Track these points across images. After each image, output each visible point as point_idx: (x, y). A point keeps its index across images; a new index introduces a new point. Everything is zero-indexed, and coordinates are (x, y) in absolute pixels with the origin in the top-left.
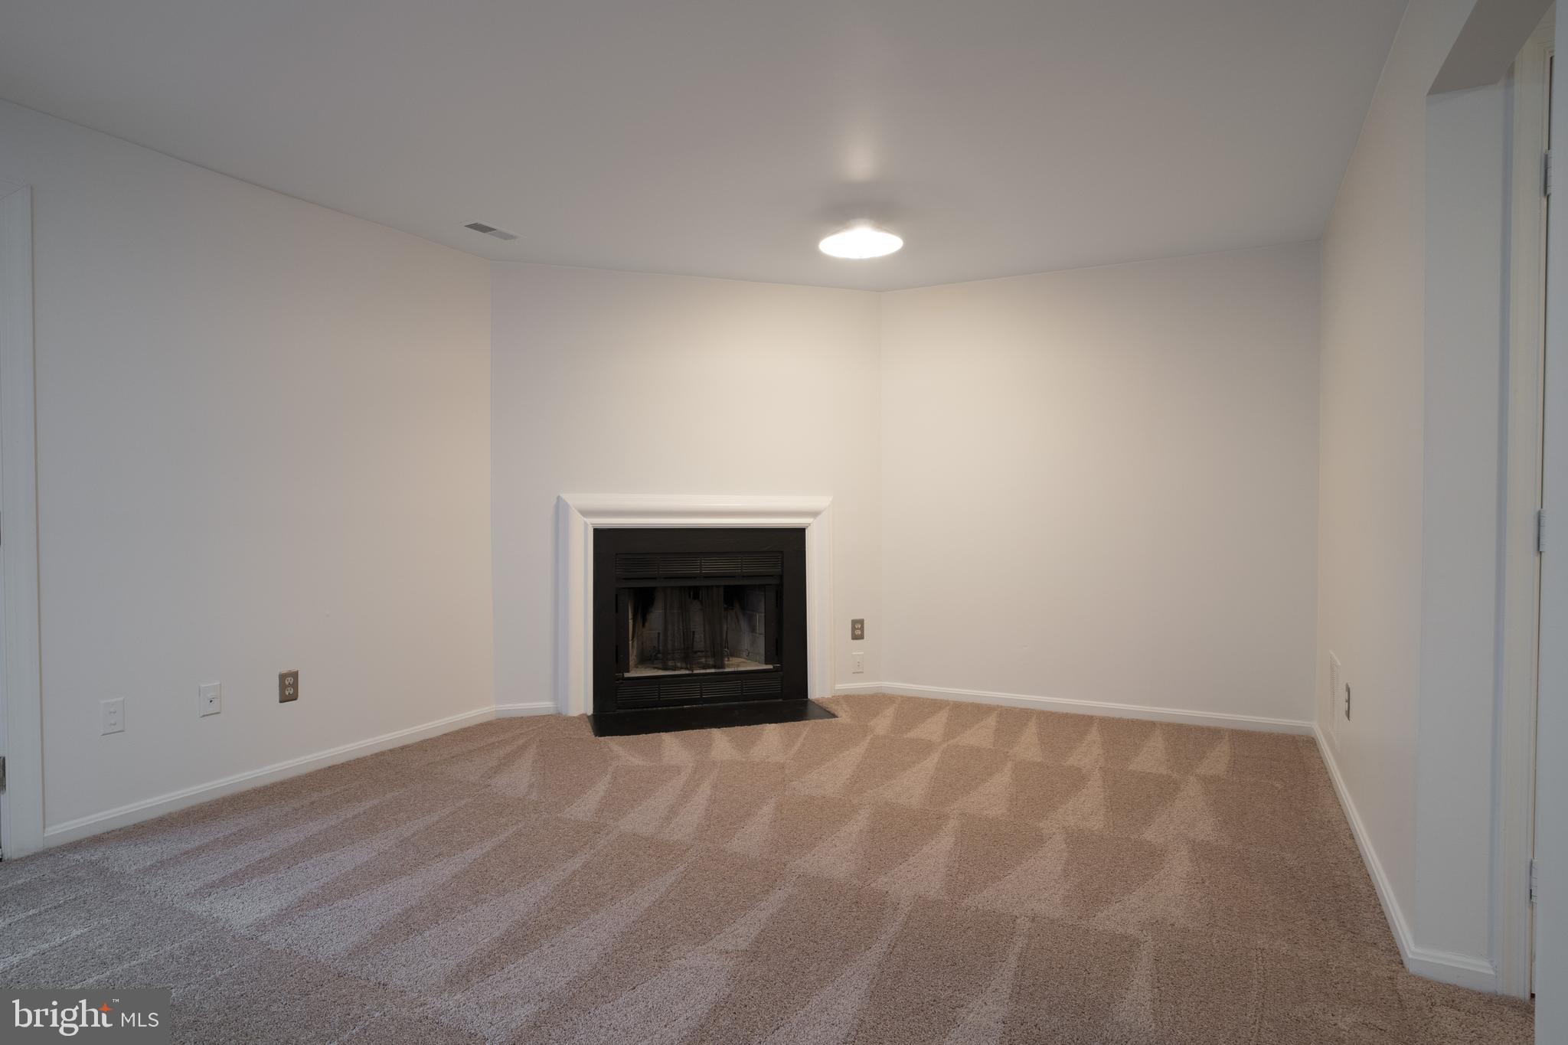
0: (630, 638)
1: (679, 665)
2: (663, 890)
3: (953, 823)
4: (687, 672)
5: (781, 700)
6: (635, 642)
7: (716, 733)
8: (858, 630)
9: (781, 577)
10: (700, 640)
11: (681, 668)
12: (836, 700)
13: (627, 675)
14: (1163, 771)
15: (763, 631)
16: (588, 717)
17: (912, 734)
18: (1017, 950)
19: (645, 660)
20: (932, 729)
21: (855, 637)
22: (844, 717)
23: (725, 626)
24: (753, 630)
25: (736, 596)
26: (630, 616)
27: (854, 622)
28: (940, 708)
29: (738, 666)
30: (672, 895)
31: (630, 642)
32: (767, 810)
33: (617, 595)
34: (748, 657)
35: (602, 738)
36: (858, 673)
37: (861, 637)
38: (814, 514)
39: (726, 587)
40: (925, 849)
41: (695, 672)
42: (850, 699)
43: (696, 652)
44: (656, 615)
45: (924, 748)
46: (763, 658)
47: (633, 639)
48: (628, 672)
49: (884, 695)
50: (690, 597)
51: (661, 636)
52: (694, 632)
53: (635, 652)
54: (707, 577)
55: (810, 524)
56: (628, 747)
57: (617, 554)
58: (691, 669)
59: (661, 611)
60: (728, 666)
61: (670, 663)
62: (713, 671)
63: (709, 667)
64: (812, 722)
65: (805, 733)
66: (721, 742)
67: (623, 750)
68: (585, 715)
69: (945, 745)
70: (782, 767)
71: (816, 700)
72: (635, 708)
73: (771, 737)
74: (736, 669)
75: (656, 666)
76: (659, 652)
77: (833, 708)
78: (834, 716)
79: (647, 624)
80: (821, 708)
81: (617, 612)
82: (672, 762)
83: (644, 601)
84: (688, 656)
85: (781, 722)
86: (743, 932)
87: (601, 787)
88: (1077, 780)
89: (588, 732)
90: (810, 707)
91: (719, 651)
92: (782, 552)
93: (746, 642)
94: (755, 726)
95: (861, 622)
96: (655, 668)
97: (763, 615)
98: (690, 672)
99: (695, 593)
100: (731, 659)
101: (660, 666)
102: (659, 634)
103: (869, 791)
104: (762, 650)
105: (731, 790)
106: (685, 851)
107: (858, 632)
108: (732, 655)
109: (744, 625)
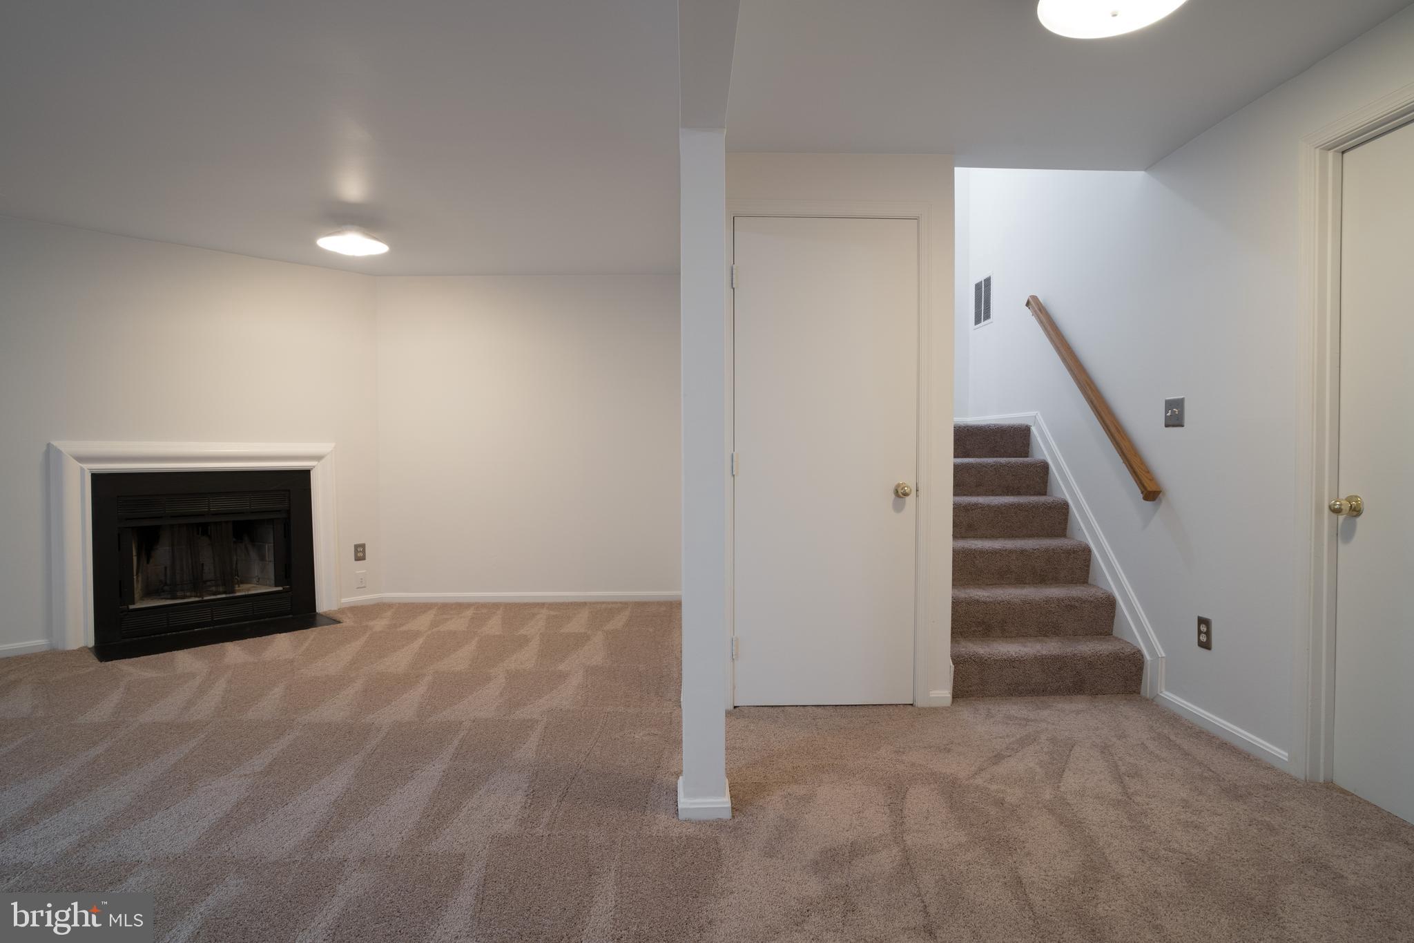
0: (135, 573)
1: (188, 594)
2: (187, 751)
3: (428, 679)
4: (197, 599)
5: (291, 616)
6: (140, 579)
7: (229, 646)
8: (360, 553)
9: (288, 512)
10: (209, 571)
11: (191, 597)
12: (342, 611)
13: (131, 607)
14: (583, 630)
15: (272, 559)
16: (89, 649)
17: (404, 628)
18: (460, 737)
19: (149, 593)
20: (422, 622)
21: (357, 559)
22: (348, 622)
23: (235, 557)
24: (262, 558)
25: (245, 530)
26: (134, 553)
27: (356, 547)
28: (430, 609)
29: (249, 590)
30: (195, 753)
31: (135, 577)
32: (278, 691)
33: (119, 535)
34: (259, 583)
35: (110, 663)
36: (361, 588)
37: (363, 558)
38: (319, 458)
39: (234, 522)
40: (405, 696)
41: (205, 598)
42: (355, 610)
43: (205, 582)
44: (163, 553)
45: (416, 635)
46: (273, 582)
47: (137, 574)
48: (134, 604)
49: (384, 604)
50: (198, 534)
51: (168, 569)
52: (203, 564)
53: (140, 586)
54: (216, 514)
55: (314, 467)
56: (139, 666)
57: (118, 496)
58: (201, 596)
59: (168, 548)
60: (239, 591)
61: (179, 594)
62: (224, 596)
63: (220, 593)
64: (319, 628)
65: (312, 637)
66: (234, 652)
67: (134, 670)
68: (86, 647)
69: (430, 632)
70: (292, 661)
71: (325, 612)
72: (142, 636)
73: (281, 645)
74: (247, 593)
75: (162, 597)
76: (166, 584)
77: (338, 617)
78: (339, 622)
79: (151, 561)
80: (328, 618)
81: (119, 549)
82: (186, 671)
83: (148, 540)
84: (197, 585)
85: (290, 631)
86: (259, 762)
87: (115, 697)
88: (525, 641)
89: (93, 659)
90: (318, 618)
91: (229, 578)
92: (289, 491)
93: (256, 570)
94: (267, 637)
95: (363, 546)
96: (162, 599)
97: (272, 545)
98: (200, 599)
99: (203, 529)
100: (241, 585)
101: (169, 596)
102: (166, 568)
103: (365, 668)
104: (272, 577)
105: (245, 682)
106: (204, 726)
107: (360, 554)
108: (242, 582)
109: (253, 555)
